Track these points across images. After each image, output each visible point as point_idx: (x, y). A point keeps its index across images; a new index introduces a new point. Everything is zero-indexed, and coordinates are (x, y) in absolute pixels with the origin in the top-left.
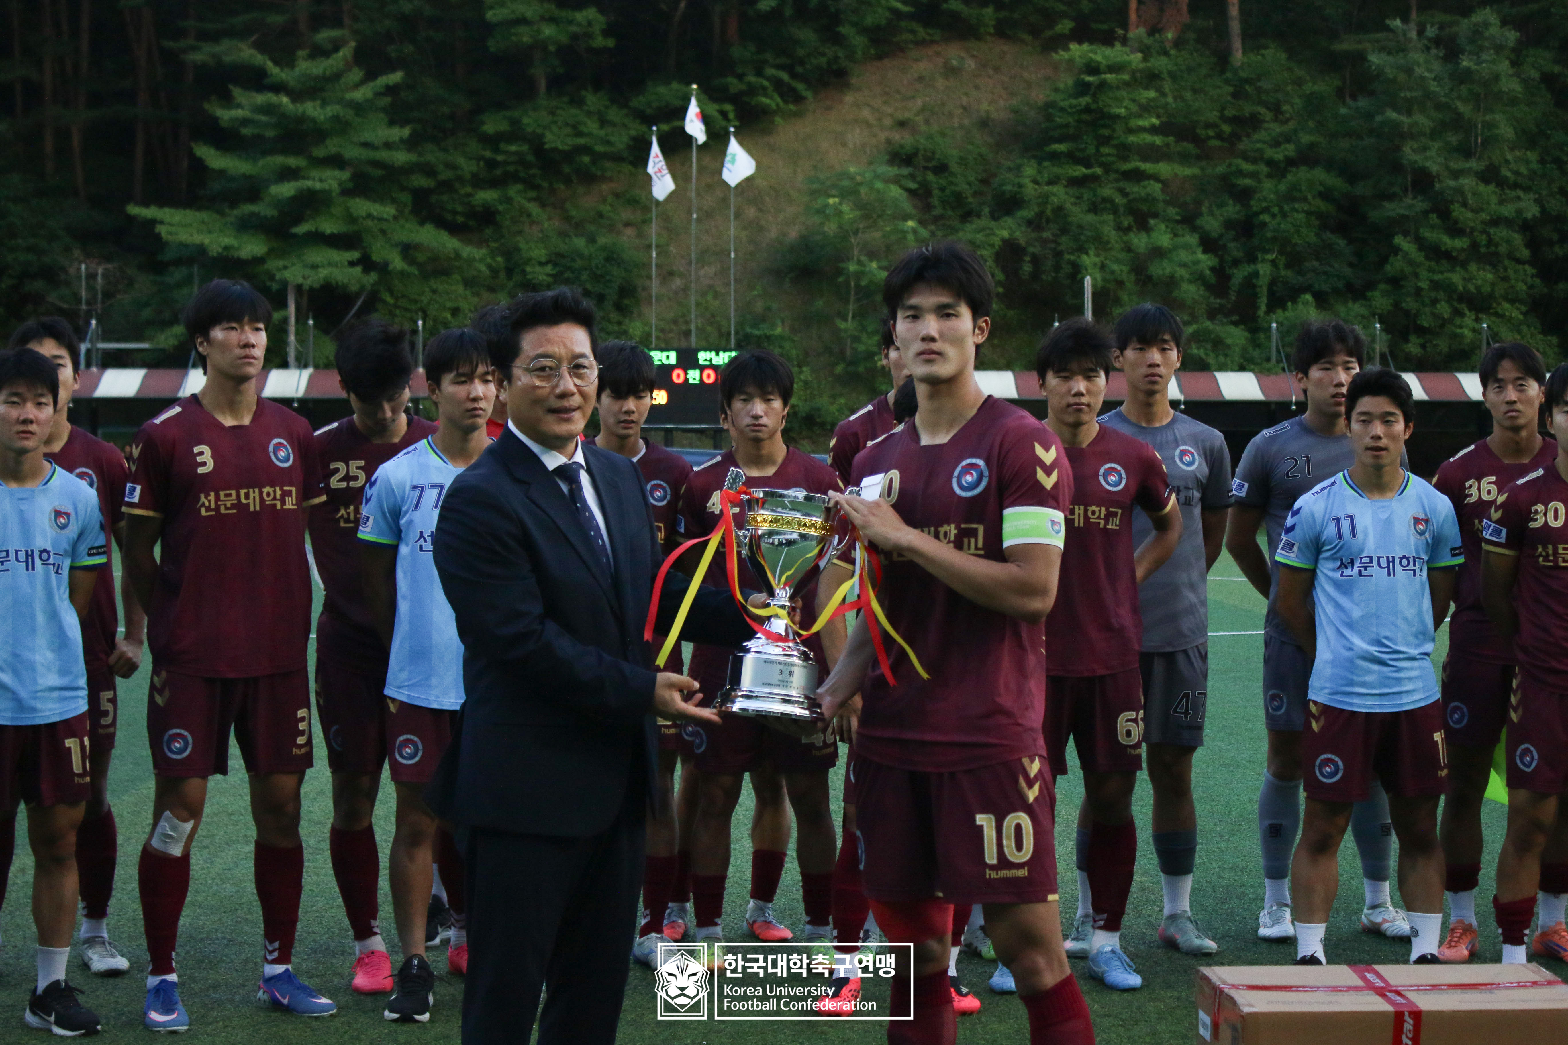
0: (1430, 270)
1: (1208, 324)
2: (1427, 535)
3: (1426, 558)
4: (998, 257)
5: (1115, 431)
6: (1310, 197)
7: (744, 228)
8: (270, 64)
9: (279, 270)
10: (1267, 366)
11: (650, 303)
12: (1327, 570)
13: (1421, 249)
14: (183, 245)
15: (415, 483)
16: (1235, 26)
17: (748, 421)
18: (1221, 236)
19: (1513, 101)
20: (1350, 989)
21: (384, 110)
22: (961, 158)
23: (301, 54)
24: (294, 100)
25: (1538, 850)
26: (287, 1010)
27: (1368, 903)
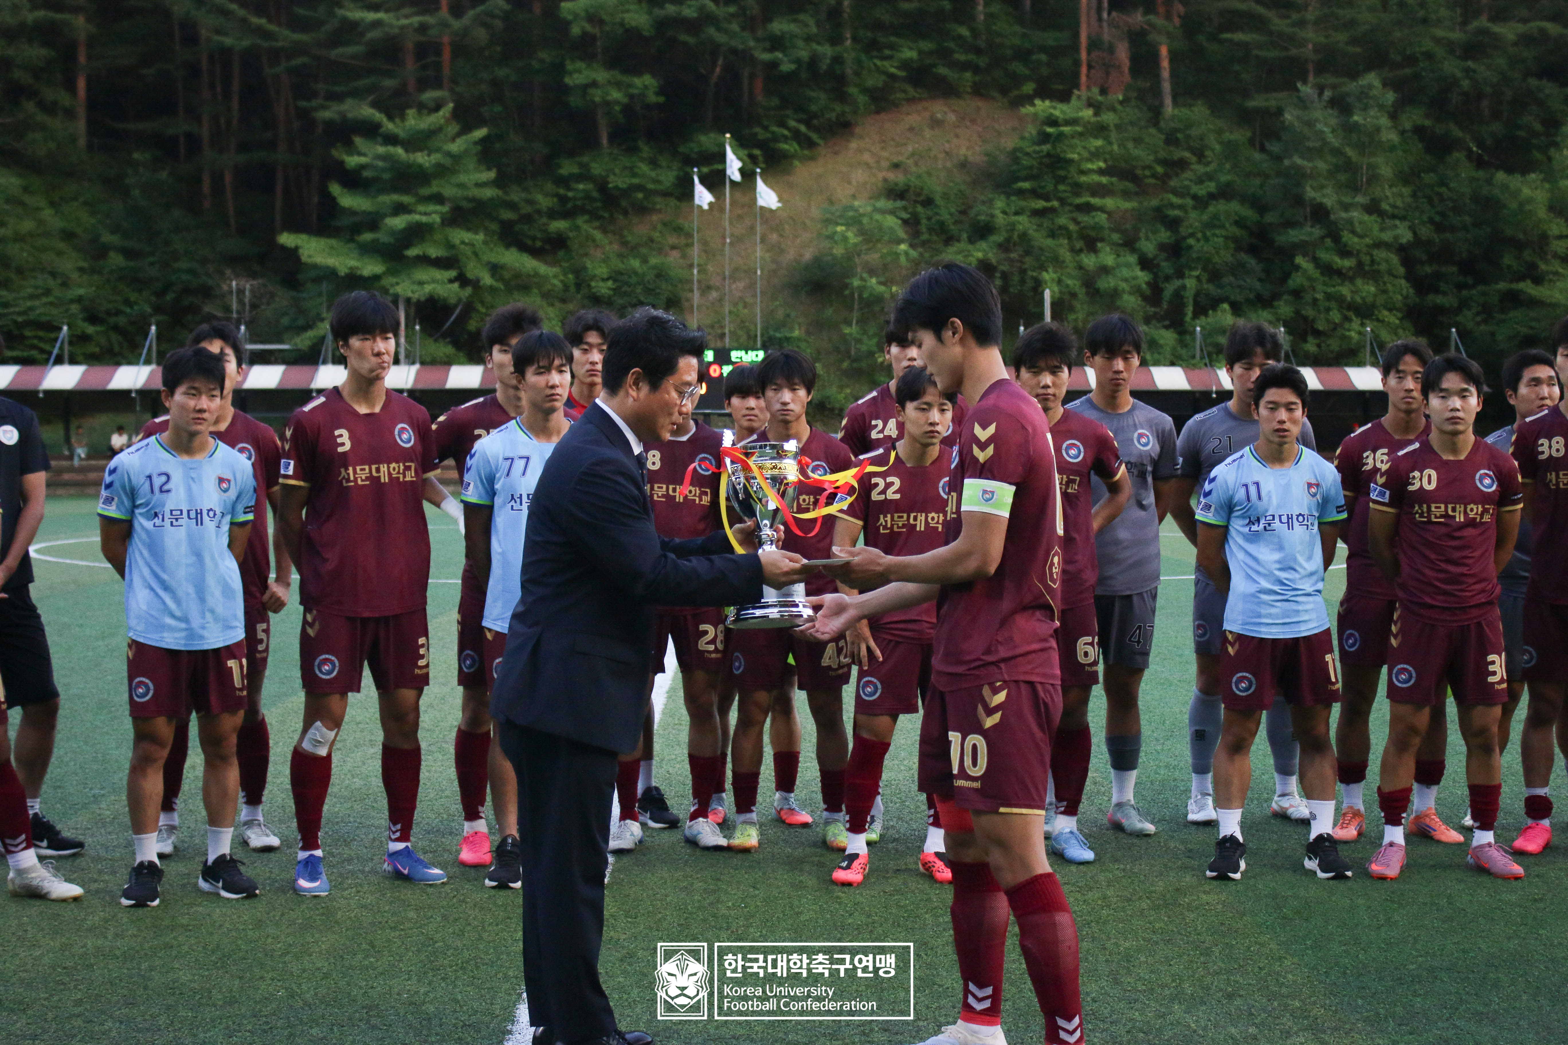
0: (1325, 284)
2: (1318, 496)
3: (1317, 515)
6: (1227, 225)
7: (768, 251)
8: (385, 120)
9: (392, 285)
10: (1193, 362)
11: (693, 312)
12: (1237, 526)
13: (1317, 266)
14: (315, 266)
15: (506, 455)
16: (1166, 86)
17: (778, 406)
18: (1155, 257)
19: (1392, 149)
21: (477, 157)
22: (945, 194)
23: (411, 112)
24: (407, 151)
25: (1414, 750)
26: (407, 878)
27: (1278, 793)
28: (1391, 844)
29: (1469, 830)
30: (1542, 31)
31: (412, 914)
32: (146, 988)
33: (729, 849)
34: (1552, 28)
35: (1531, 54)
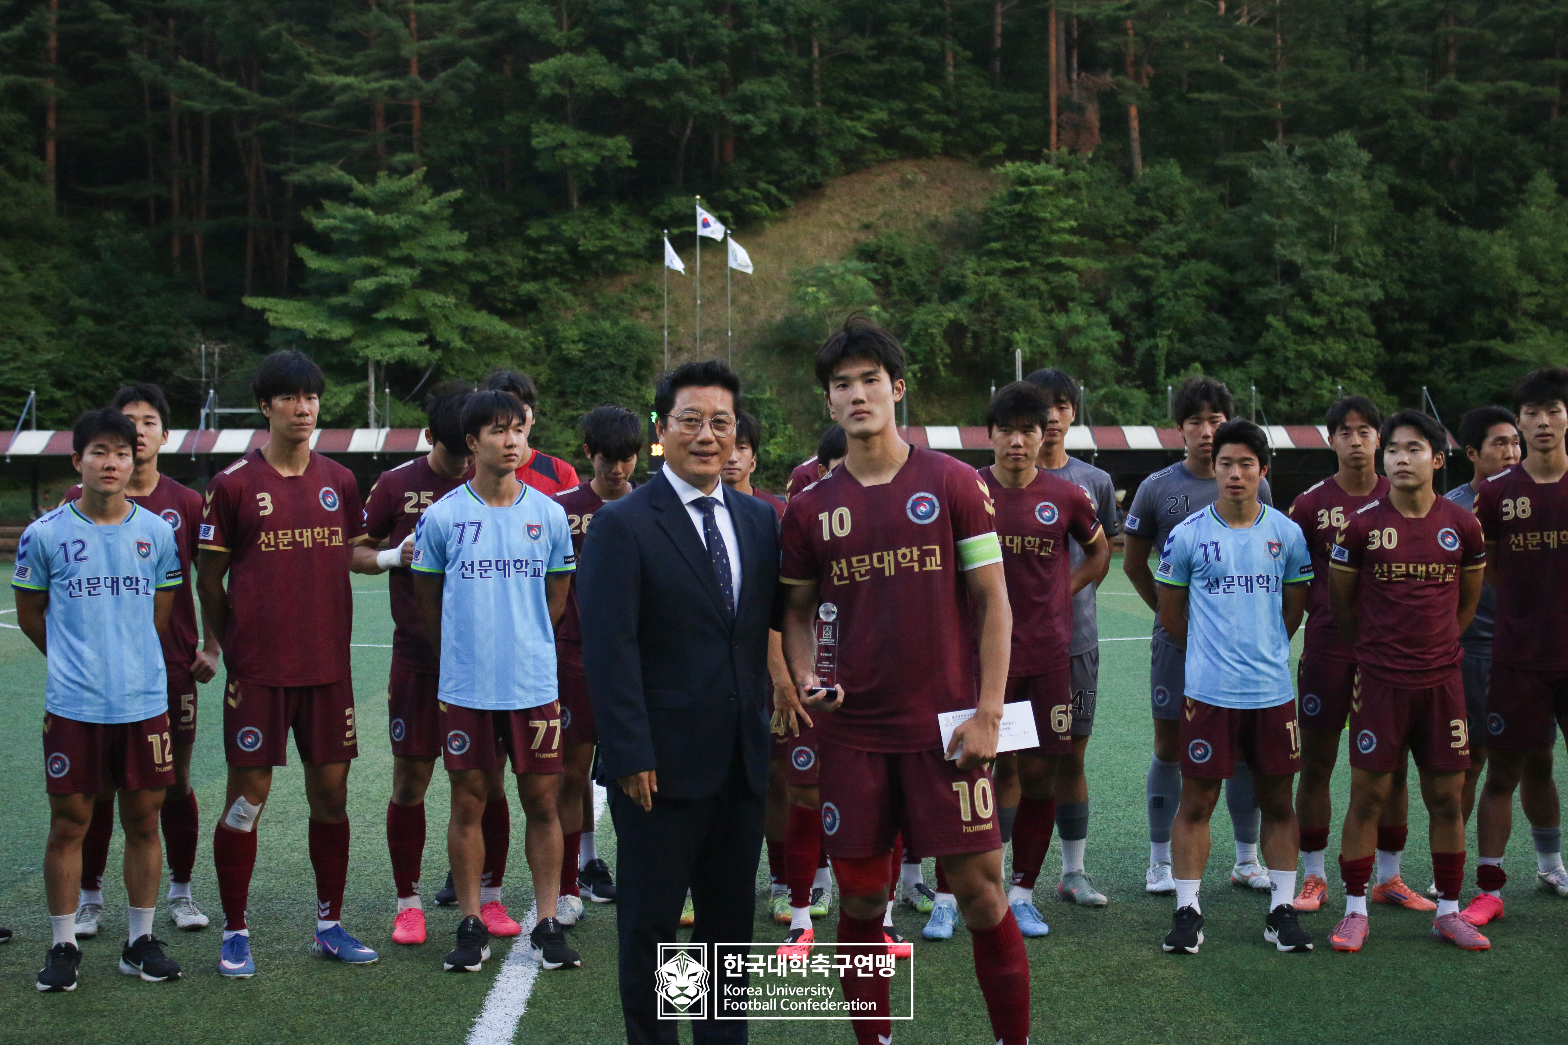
0: (1295, 342)
1: (1116, 387)
2: (1280, 557)
3: (1279, 576)
4: (946, 334)
6: (1198, 284)
7: (739, 312)
8: (355, 182)
9: (362, 348)
10: (1164, 421)
13: (1288, 325)
14: (286, 330)
15: (458, 521)
16: (1136, 147)
18: (1127, 316)
19: (1364, 208)
21: (448, 219)
22: (916, 255)
23: (382, 174)
24: (376, 214)
25: (1375, 819)
26: (337, 959)
27: (1239, 861)
28: (1353, 915)
29: (1434, 899)
30: (1513, 91)
31: (338, 997)
34: (1521, 87)
35: (1502, 113)
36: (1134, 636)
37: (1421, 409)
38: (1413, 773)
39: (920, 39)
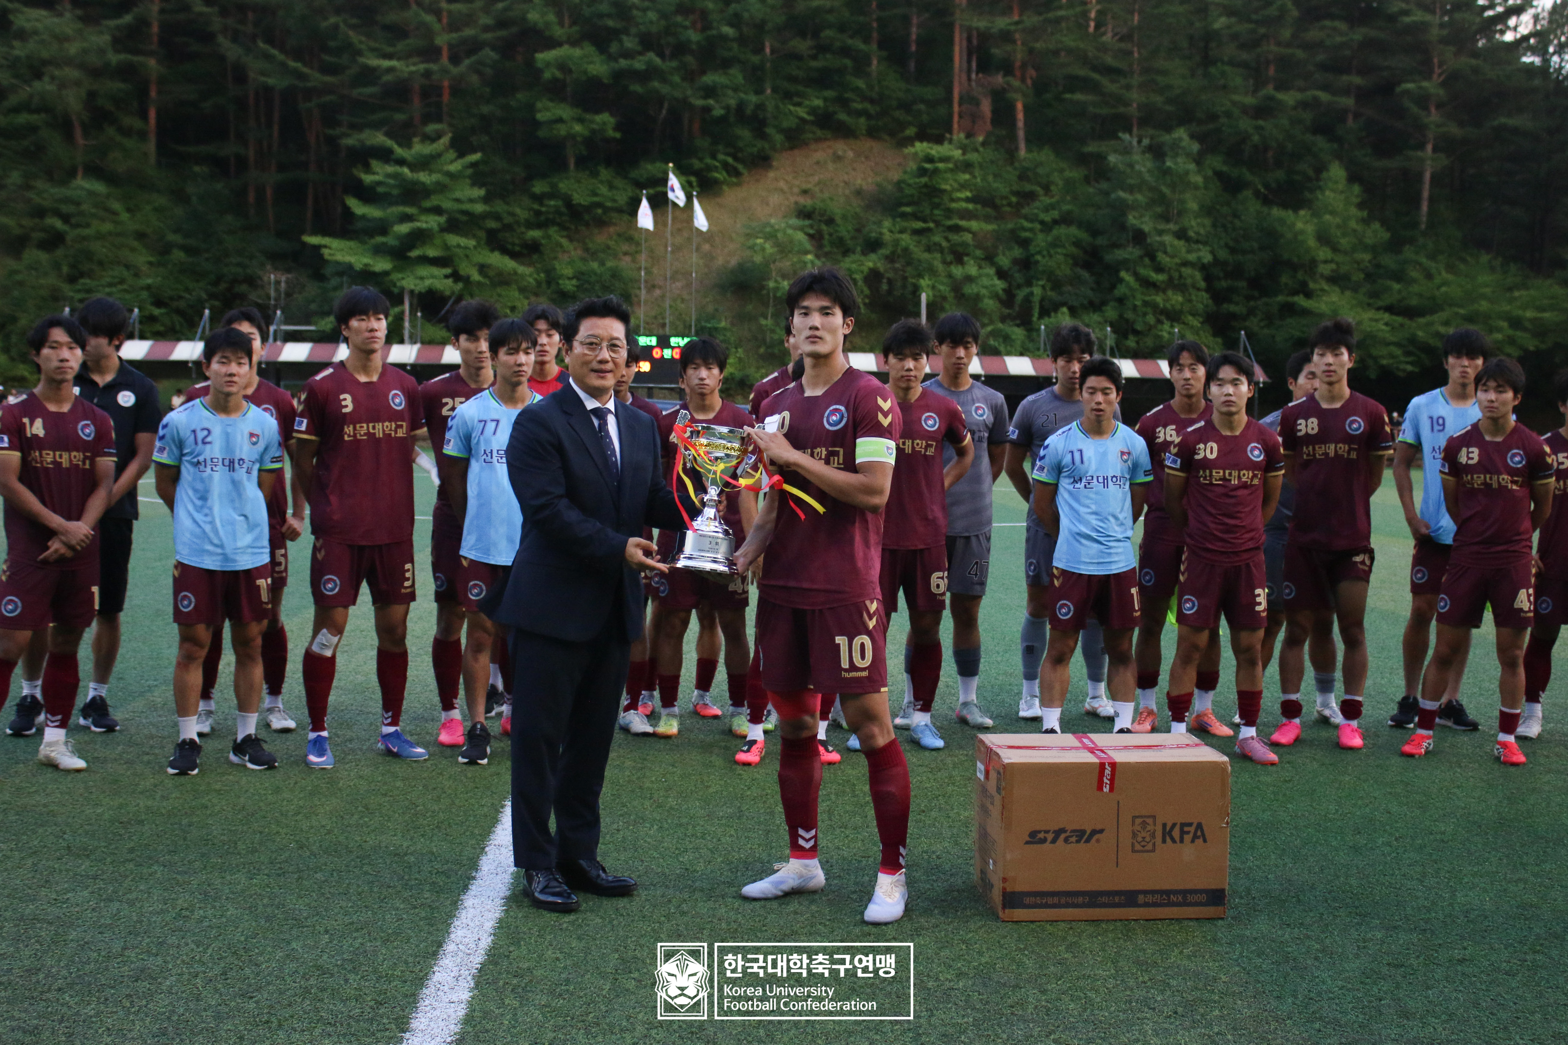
0: (1143, 293)
1: (1001, 325)
2: (1129, 462)
3: (1128, 477)
4: (866, 279)
5: (933, 393)
6: (1067, 245)
7: (701, 258)
8: (395, 147)
9: (399, 280)
10: (1037, 353)
11: (640, 306)
12: (1065, 484)
13: (1138, 279)
14: (337, 263)
15: (480, 419)
16: (1021, 134)
17: (697, 381)
18: (1010, 269)
19: (1197, 188)
20: (1072, 748)
21: (470, 177)
22: (843, 215)
23: (416, 140)
24: (412, 171)
25: (1195, 664)
26: (396, 755)
27: (1090, 696)
29: (1238, 726)
30: (1315, 98)
31: (399, 784)
32: (185, 839)
33: (654, 735)
34: (1324, 96)
35: (1307, 116)
36: (1011, 522)
37: (1238, 351)
38: (1224, 630)
39: (850, 42)
